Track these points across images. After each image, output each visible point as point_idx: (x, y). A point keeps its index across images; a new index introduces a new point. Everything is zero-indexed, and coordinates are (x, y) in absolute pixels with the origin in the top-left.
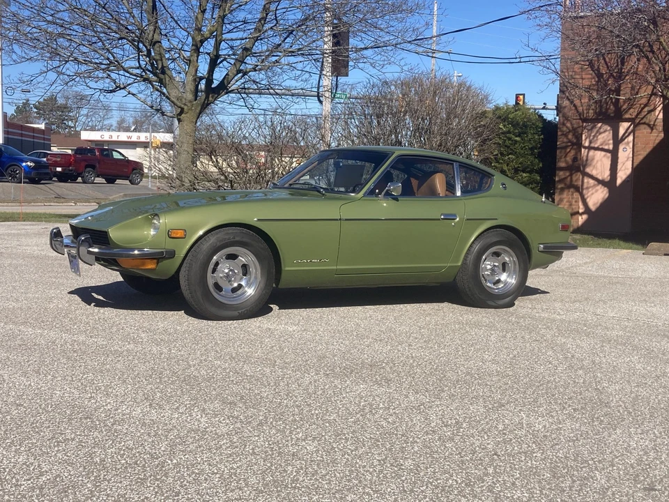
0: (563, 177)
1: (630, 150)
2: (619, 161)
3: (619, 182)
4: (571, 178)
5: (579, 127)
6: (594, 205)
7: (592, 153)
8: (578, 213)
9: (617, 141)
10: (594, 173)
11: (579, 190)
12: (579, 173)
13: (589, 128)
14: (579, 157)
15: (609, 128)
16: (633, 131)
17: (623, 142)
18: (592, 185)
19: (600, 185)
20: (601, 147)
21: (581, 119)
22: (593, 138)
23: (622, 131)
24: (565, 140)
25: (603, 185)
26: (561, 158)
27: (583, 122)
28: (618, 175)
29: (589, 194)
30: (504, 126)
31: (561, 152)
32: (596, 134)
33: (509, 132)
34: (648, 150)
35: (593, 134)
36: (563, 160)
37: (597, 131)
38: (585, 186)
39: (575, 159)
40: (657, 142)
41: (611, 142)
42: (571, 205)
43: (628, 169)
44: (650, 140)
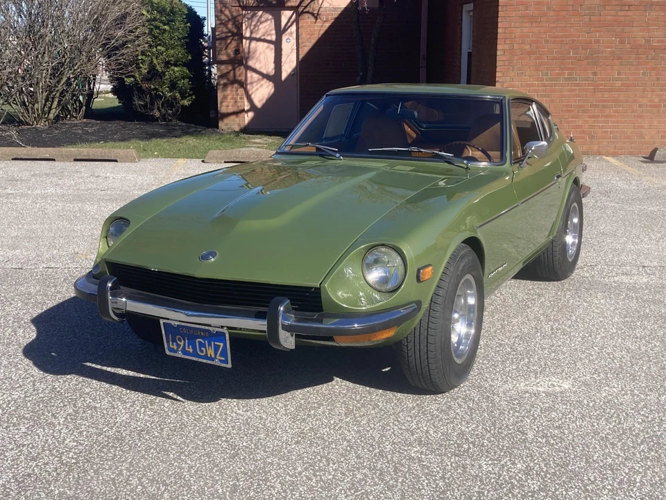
0: (225, 71)
1: (294, 41)
2: (283, 52)
3: (284, 75)
4: (234, 73)
5: (239, 15)
6: (259, 101)
7: (254, 44)
8: (243, 111)
9: (280, 32)
10: (257, 66)
11: (243, 85)
12: (242, 67)
13: (249, 16)
14: (241, 50)
15: (270, 17)
16: (297, 21)
17: (287, 33)
18: (256, 79)
19: (265, 80)
20: (263, 38)
21: (240, 6)
22: (254, 28)
23: (284, 21)
24: (225, 30)
25: (267, 79)
26: (221, 50)
27: (243, 10)
28: (283, 68)
29: (254, 90)
30: (148, 12)
31: (220, 44)
32: (256, 23)
33: (155, 20)
34: (313, 41)
35: (253, 24)
36: (224, 52)
37: (258, 20)
38: (249, 81)
39: (237, 51)
40: (322, 32)
41: (274, 32)
42: (236, 102)
43: (293, 62)
44: (314, 30)
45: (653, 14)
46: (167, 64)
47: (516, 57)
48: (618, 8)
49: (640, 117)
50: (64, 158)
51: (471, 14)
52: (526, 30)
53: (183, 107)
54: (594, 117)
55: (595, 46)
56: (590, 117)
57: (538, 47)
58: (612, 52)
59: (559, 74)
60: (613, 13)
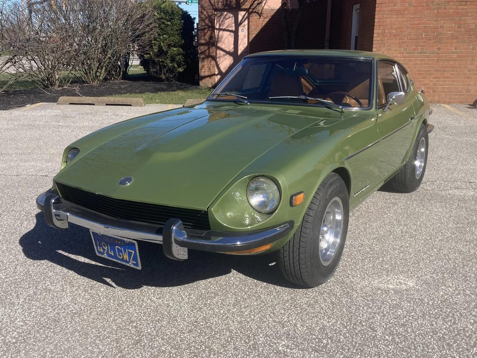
0: (203, 50)
1: (246, 31)
2: (239, 38)
3: (240, 52)
4: (209, 51)
5: (213, 15)
6: (224, 68)
7: (221, 33)
8: (214, 74)
9: (238, 24)
10: (223, 47)
11: (214, 58)
12: (214, 47)
13: (219, 15)
14: (213, 36)
15: (232, 15)
16: (248, 18)
17: (241, 25)
18: (222, 55)
19: (228, 55)
20: (227, 29)
21: (213, 9)
22: (222, 23)
23: (240, 18)
24: (204, 24)
25: (229, 55)
26: (201, 37)
27: (215, 11)
28: (239, 47)
29: (221, 61)
30: (158, 13)
31: (201, 33)
32: (223, 20)
33: (162, 18)
34: (258, 30)
35: (221, 20)
36: (203, 38)
37: (224, 18)
38: (218, 56)
39: (211, 37)
40: (263, 25)
41: (234, 25)
42: (210, 69)
43: (245, 44)
44: (259, 23)
46: (169, 46)
47: (386, 38)
48: (458, 3)
49: (468, 78)
50: (101, 103)
51: (358, 11)
52: (393, 20)
53: (179, 72)
54: (436, 78)
55: (440, 30)
56: (434, 78)
57: (401, 31)
58: (452, 34)
59: (414, 50)
60: (454, 7)
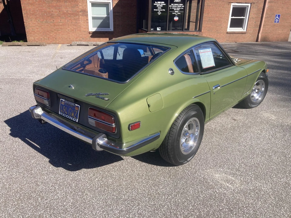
45: (67, 3)
47: (29, 15)
49: (69, 33)
52: (30, 7)
54: (55, 33)
55: (52, 13)
57: (35, 12)
58: (57, 15)
59: (43, 21)
60: (55, 3)
